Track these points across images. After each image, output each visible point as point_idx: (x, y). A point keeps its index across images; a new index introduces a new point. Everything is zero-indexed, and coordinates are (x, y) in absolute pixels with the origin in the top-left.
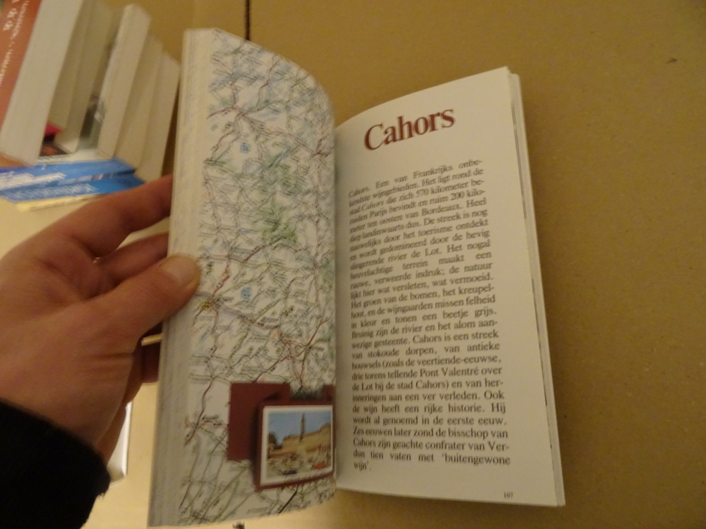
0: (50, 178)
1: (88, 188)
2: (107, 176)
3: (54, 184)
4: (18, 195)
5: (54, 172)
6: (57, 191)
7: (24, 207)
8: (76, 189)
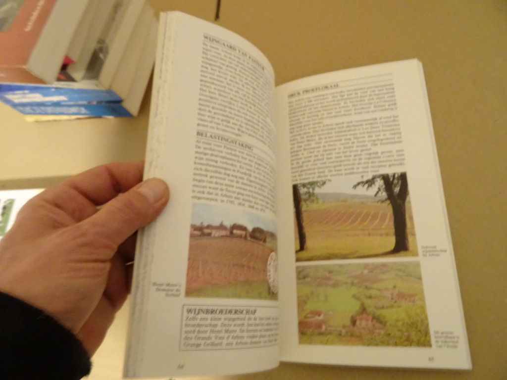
0: (56, 99)
1: (83, 110)
2: (100, 102)
3: (57, 104)
4: (28, 109)
5: (60, 94)
6: (59, 109)
7: (30, 119)
8: (74, 110)
